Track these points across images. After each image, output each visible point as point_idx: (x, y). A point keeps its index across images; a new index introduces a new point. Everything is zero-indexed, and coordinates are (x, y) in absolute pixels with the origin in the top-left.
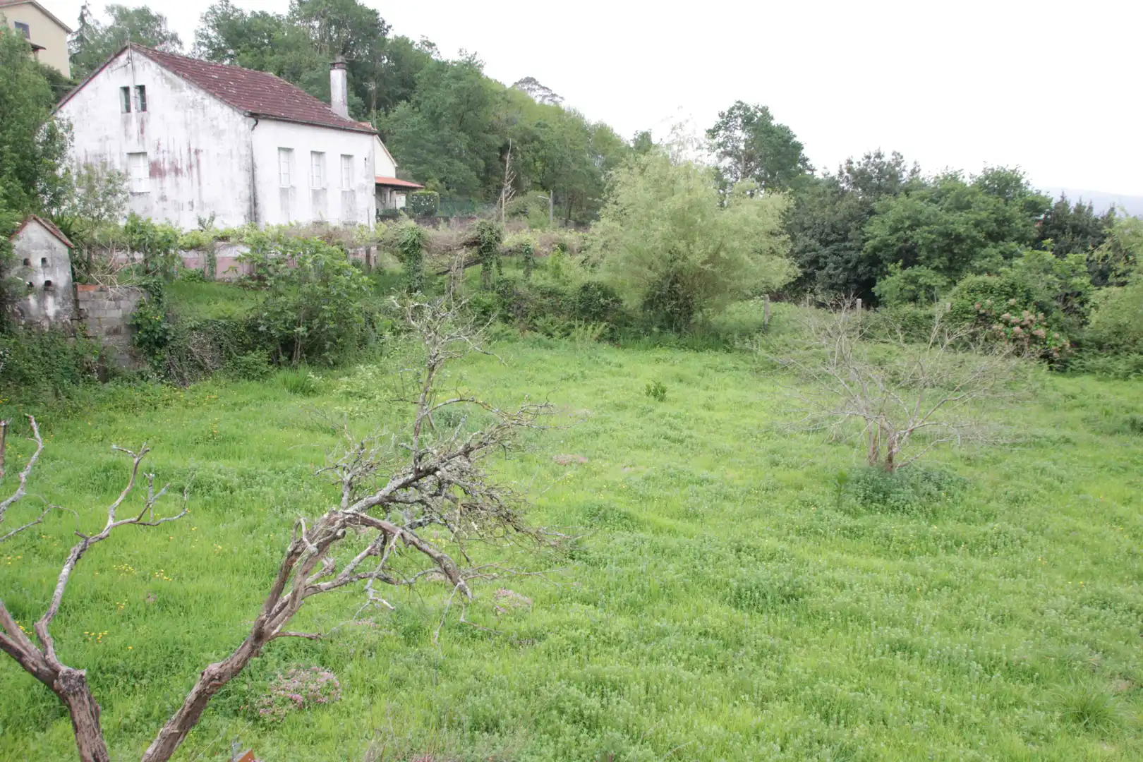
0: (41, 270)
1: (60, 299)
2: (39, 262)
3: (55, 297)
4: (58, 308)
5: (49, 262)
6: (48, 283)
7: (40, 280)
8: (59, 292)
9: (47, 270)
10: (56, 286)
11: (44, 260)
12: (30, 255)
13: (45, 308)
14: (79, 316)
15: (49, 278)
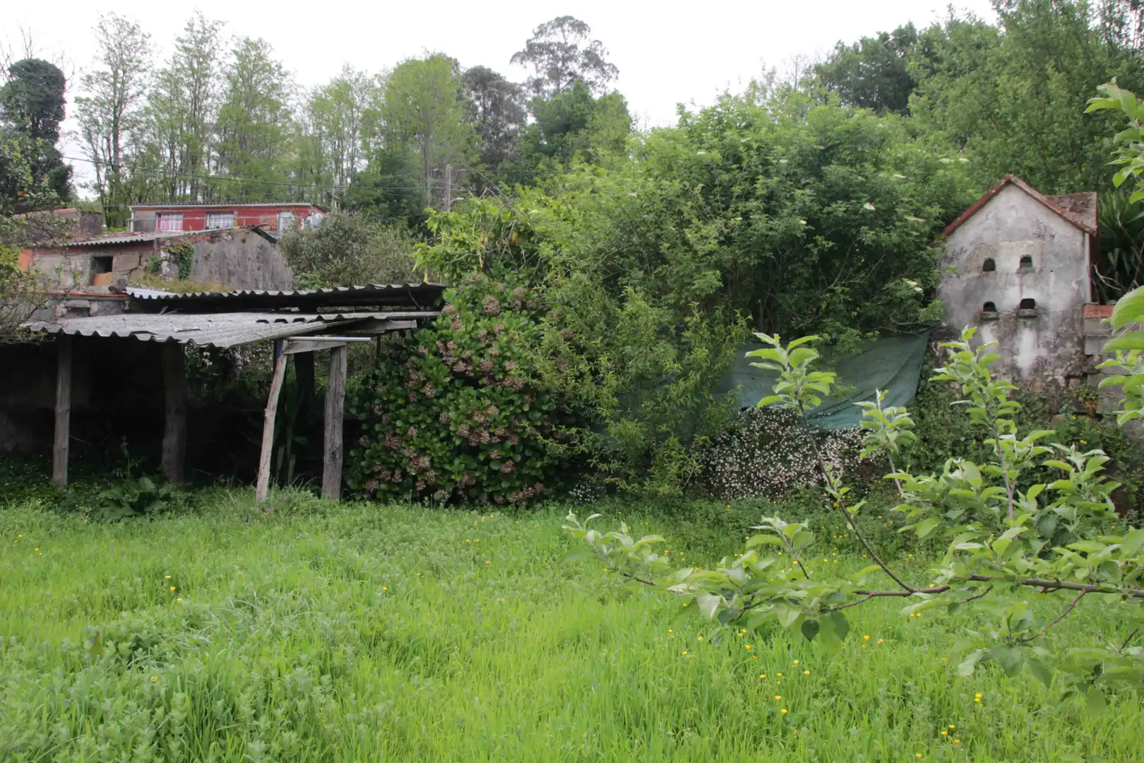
0: (1017, 280)
1: (1049, 335)
2: (1015, 263)
3: (1039, 331)
4: (1044, 352)
5: (1036, 263)
6: (1028, 303)
7: (1010, 298)
8: (1050, 321)
9: (1029, 279)
10: (1045, 311)
11: (1026, 261)
12: (995, 252)
13: (1013, 352)
14: (1085, 371)
15: (1029, 294)
